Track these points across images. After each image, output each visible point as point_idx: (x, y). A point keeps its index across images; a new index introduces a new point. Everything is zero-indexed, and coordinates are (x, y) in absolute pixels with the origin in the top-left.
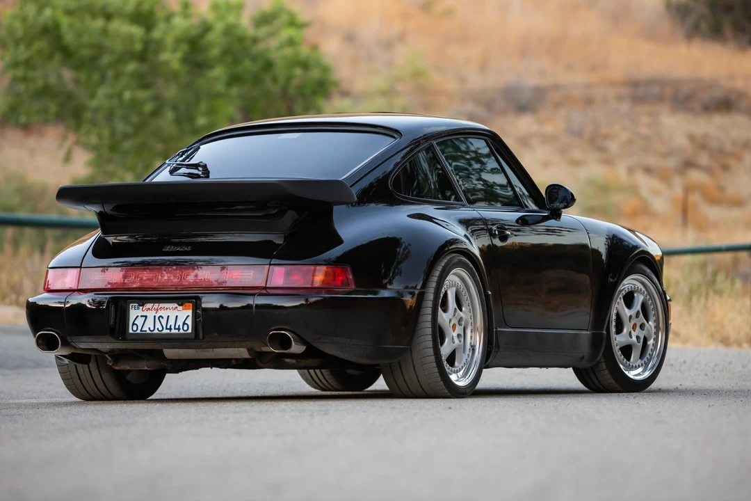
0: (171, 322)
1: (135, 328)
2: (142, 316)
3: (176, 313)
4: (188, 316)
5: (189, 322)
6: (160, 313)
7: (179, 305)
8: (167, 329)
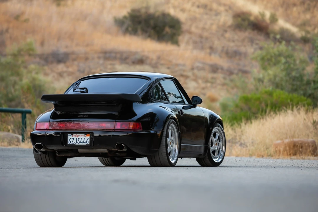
0: (83, 140)
2: (72, 138)
3: (84, 137)
4: (88, 138)
5: (89, 140)
6: (78, 137)
7: (85, 135)
8: (81, 142)
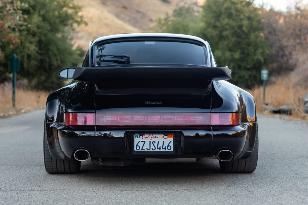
0: (160, 145)
1: (138, 148)
2: (142, 141)
3: (163, 140)
4: (171, 142)
5: (172, 144)
6: (153, 140)
7: (165, 135)
8: (157, 148)
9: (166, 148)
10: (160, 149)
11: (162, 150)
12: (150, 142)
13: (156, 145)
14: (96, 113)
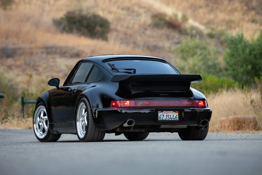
0: (172, 117)
1: (160, 119)
3: (173, 114)
4: (177, 115)
5: (177, 117)
6: (168, 114)
7: (174, 112)
8: (170, 119)
9: (175, 118)
10: (172, 119)
11: (172, 120)
12: (166, 115)
13: (169, 117)
14: (135, 100)
